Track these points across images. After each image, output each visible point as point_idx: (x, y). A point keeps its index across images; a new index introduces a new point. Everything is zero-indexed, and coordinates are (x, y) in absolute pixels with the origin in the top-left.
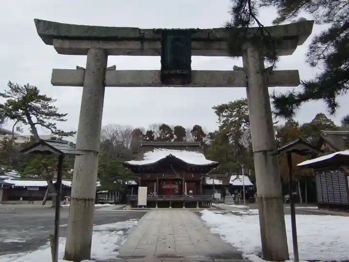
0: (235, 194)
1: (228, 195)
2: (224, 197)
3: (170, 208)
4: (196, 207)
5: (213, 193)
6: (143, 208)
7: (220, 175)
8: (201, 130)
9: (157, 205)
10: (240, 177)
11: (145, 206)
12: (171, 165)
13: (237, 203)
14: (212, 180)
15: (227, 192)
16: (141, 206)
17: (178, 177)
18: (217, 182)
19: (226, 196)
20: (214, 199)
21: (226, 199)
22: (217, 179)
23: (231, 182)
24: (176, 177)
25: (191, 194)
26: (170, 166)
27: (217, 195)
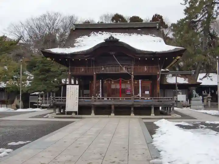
0: (203, 96)
1: (196, 97)
2: (190, 100)
3: (113, 115)
4: (150, 115)
5: (175, 94)
6: (73, 115)
7: (185, 72)
8: (162, 20)
9: (93, 112)
10: (211, 74)
11: (76, 113)
12: (112, 53)
13: (206, 107)
14: (175, 77)
15: (194, 92)
16: (70, 113)
17: (124, 70)
18: (181, 80)
19: (193, 99)
20: (177, 102)
21: (192, 102)
22: (181, 77)
23: (198, 81)
24: (122, 72)
25: (146, 95)
26: (112, 55)
27: (182, 97)
